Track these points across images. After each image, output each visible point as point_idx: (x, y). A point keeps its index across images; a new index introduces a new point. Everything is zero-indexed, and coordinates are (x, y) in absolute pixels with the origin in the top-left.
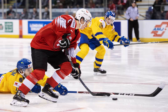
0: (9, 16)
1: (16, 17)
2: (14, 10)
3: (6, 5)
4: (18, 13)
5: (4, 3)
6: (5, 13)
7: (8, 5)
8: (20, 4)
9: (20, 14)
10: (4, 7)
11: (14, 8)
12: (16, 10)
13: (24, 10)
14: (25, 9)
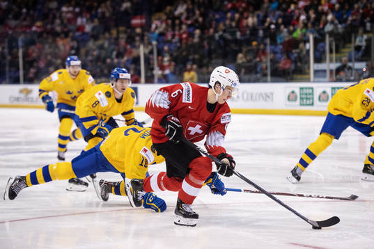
0: (338, 76)
1: (352, 78)
2: (350, 64)
3: (334, 55)
4: (357, 70)
5: (331, 52)
6: (331, 71)
7: (338, 55)
8: (360, 54)
9: (360, 72)
10: (331, 61)
11: (350, 60)
12: (354, 65)
13: (367, 65)
14: (370, 63)
